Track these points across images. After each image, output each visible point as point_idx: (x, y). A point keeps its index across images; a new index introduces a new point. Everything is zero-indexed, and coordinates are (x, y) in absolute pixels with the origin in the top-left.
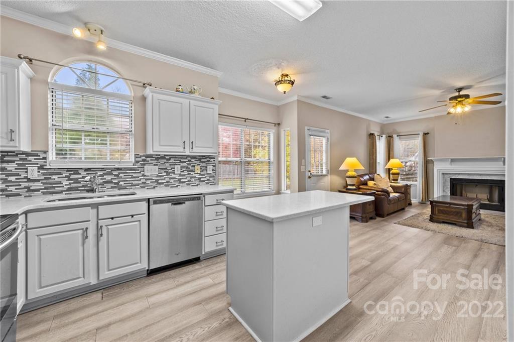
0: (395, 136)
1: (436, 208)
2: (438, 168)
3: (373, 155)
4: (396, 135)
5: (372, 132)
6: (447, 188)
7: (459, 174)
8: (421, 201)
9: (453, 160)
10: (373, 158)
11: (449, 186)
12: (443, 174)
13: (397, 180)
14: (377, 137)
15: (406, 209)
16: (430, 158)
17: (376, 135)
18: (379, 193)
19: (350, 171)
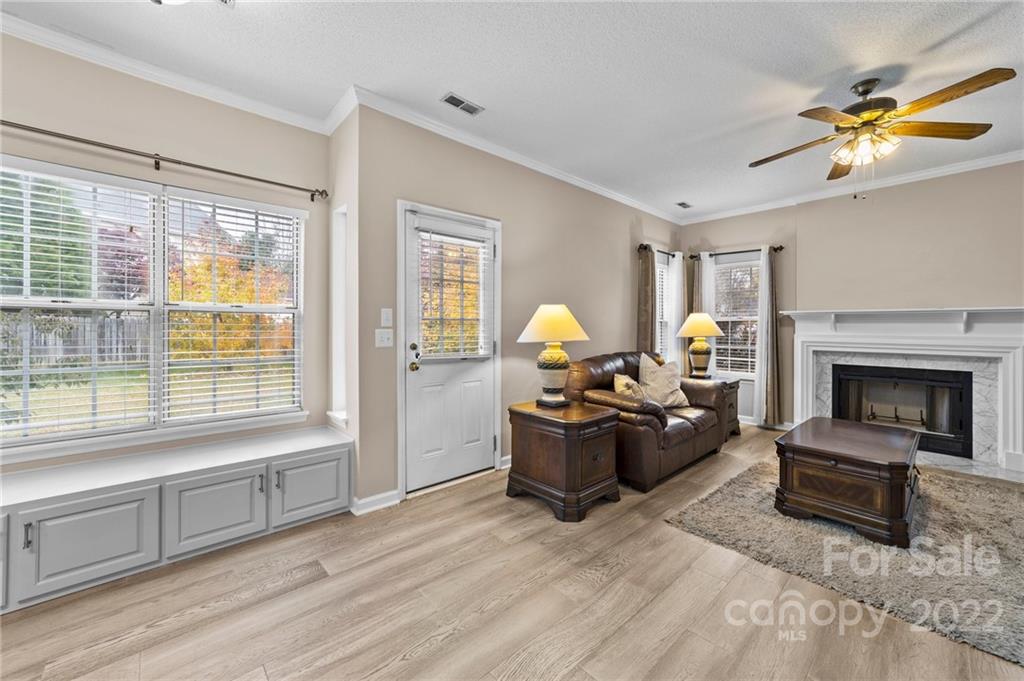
0: (704, 255)
1: (795, 469)
2: (805, 337)
3: (646, 302)
4: (708, 253)
5: (645, 243)
6: (826, 390)
7: (854, 354)
8: (762, 423)
9: (840, 318)
10: (646, 311)
11: (830, 386)
12: (815, 353)
13: (705, 369)
14: (658, 257)
15: (724, 450)
16: (785, 313)
17: (654, 250)
18: (633, 415)
19: (550, 346)
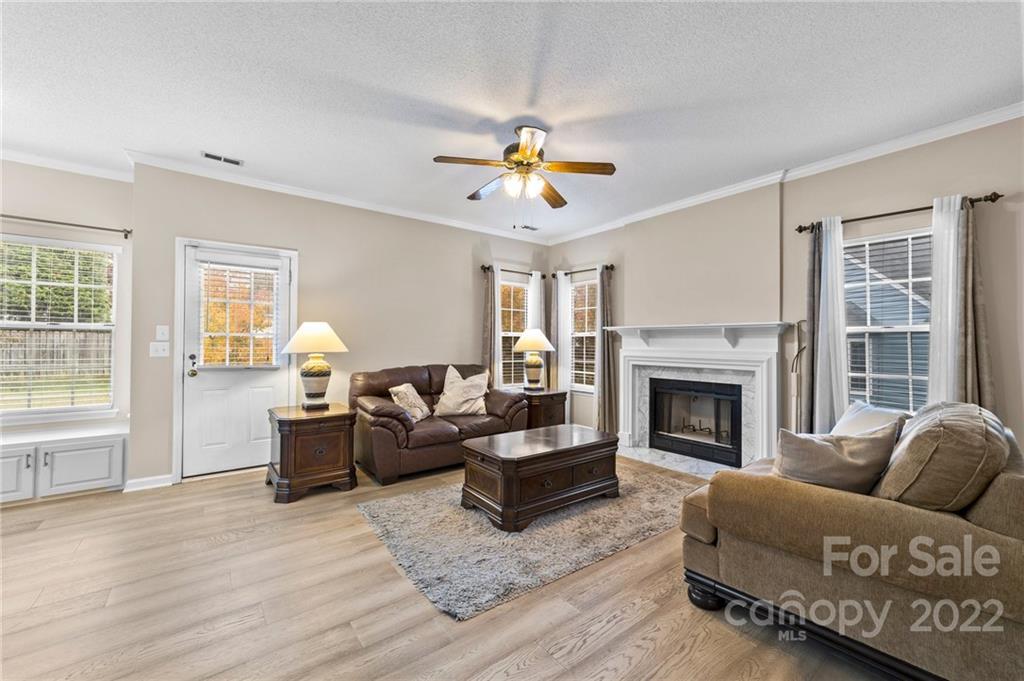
0: (560, 274)
3: (487, 319)
4: (563, 272)
5: (490, 264)
6: (645, 403)
10: (487, 327)
11: (647, 399)
12: (634, 366)
16: (614, 329)
17: (497, 269)
19: (313, 357)
